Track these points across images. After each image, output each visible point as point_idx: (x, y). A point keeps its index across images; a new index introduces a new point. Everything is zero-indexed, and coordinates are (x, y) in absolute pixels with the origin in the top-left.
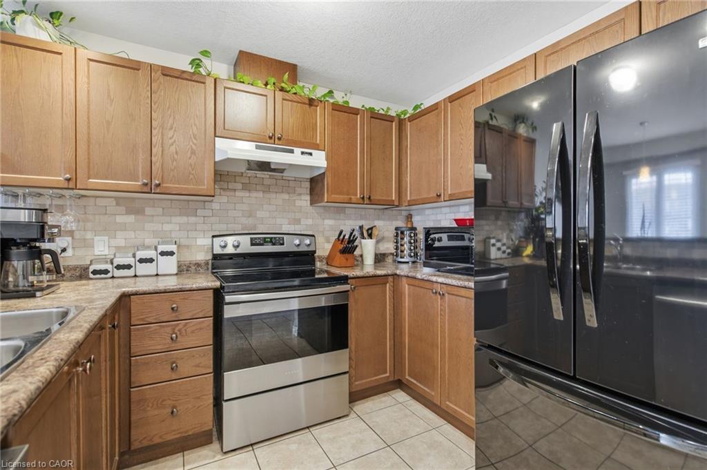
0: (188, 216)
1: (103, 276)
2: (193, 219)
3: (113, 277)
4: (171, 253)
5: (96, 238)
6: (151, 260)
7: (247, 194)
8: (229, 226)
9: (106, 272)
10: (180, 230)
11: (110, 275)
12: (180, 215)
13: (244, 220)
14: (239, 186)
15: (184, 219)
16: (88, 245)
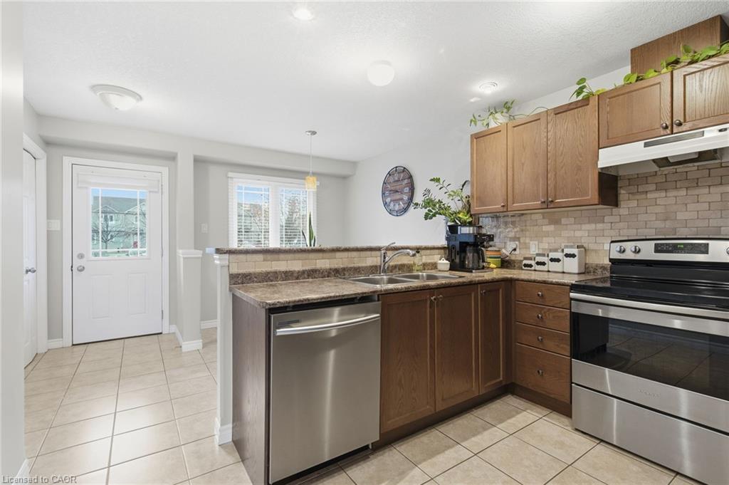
0: (596, 223)
1: (529, 268)
2: (600, 226)
3: (535, 270)
4: (573, 256)
5: (531, 243)
6: (558, 260)
7: (663, 194)
8: (639, 231)
9: (531, 266)
10: (588, 236)
11: (533, 268)
12: (589, 223)
13: (660, 224)
14: (654, 187)
15: (593, 226)
16: (527, 247)
